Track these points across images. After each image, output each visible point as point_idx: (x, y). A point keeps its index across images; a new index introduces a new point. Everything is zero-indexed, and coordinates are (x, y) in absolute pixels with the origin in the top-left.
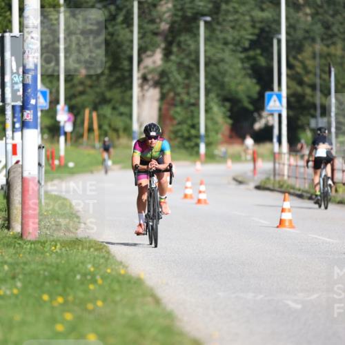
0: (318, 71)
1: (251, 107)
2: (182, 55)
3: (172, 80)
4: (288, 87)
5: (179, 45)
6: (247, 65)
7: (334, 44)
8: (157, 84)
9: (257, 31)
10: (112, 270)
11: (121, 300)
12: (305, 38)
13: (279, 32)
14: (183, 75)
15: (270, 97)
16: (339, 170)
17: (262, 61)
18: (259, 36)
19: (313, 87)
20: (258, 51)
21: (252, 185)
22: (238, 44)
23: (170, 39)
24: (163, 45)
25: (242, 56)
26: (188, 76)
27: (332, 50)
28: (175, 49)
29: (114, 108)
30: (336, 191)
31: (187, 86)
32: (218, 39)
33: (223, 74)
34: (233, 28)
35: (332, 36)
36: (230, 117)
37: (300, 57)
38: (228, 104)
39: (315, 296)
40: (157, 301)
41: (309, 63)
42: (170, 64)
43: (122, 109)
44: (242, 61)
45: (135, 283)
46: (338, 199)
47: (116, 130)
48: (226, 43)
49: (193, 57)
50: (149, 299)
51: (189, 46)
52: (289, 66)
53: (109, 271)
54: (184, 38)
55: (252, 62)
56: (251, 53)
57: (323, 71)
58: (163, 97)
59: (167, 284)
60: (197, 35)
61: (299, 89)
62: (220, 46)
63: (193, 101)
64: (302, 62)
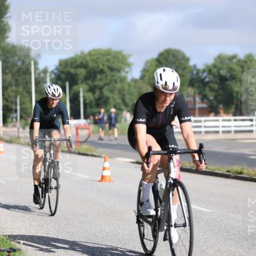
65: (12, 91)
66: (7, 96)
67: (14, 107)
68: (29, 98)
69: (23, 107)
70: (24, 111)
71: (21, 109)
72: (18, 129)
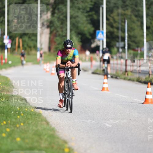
0: (120, 22)
1: (90, 37)
2: (60, 14)
3: (55, 25)
4: (107, 29)
5: (58, 9)
6: (88, 19)
7: (127, 9)
8: (48, 27)
9: (93, 4)
10: (28, 109)
11: (32, 123)
12: (114, 7)
13: (102, 4)
14: (60, 23)
15: (99, 33)
16: (129, 65)
17: (95, 17)
18: (94, 5)
19: (118, 28)
20: (93, 13)
21: (90, 72)
22: (84, 9)
23: (54, 6)
24: (51, 9)
25: (86, 14)
26: (62, 23)
27: (126, 12)
28: (56, 11)
29: (29, 37)
30: (128, 75)
31: (62, 28)
32: (75, 7)
33: (78, 22)
34: (82, 2)
35: (126, 6)
36: (81, 42)
37: (112, 15)
38: (80, 36)
39: (118, 121)
40: (48, 123)
41: (116, 18)
42: (54, 18)
43: (33, 38)
44: (86, 17)
45: (38, 115)
46: (129, 78)
47: (30, 47)
48: (79, 9)
49: (64, 15)
50: (44, 122)
51: (62, 10)
52: (107, 19)
53: (26, 110)
54: (60, 6)
55: (91, 17)
56: (90, 13)
57: (122, 21)
58: (51, 33)
59: (52, 116)
60: (66, 5)
61: (111, 29)
62: (76, 10)
63: (64, 34)
64: (113, 18)
65: (118, 15)
66: (112, 21)
67: (120, 34)
68: (139, 24)
69: (132, 34)
70: (133, 39)
71: (129, 37)
72: (126, 61)
